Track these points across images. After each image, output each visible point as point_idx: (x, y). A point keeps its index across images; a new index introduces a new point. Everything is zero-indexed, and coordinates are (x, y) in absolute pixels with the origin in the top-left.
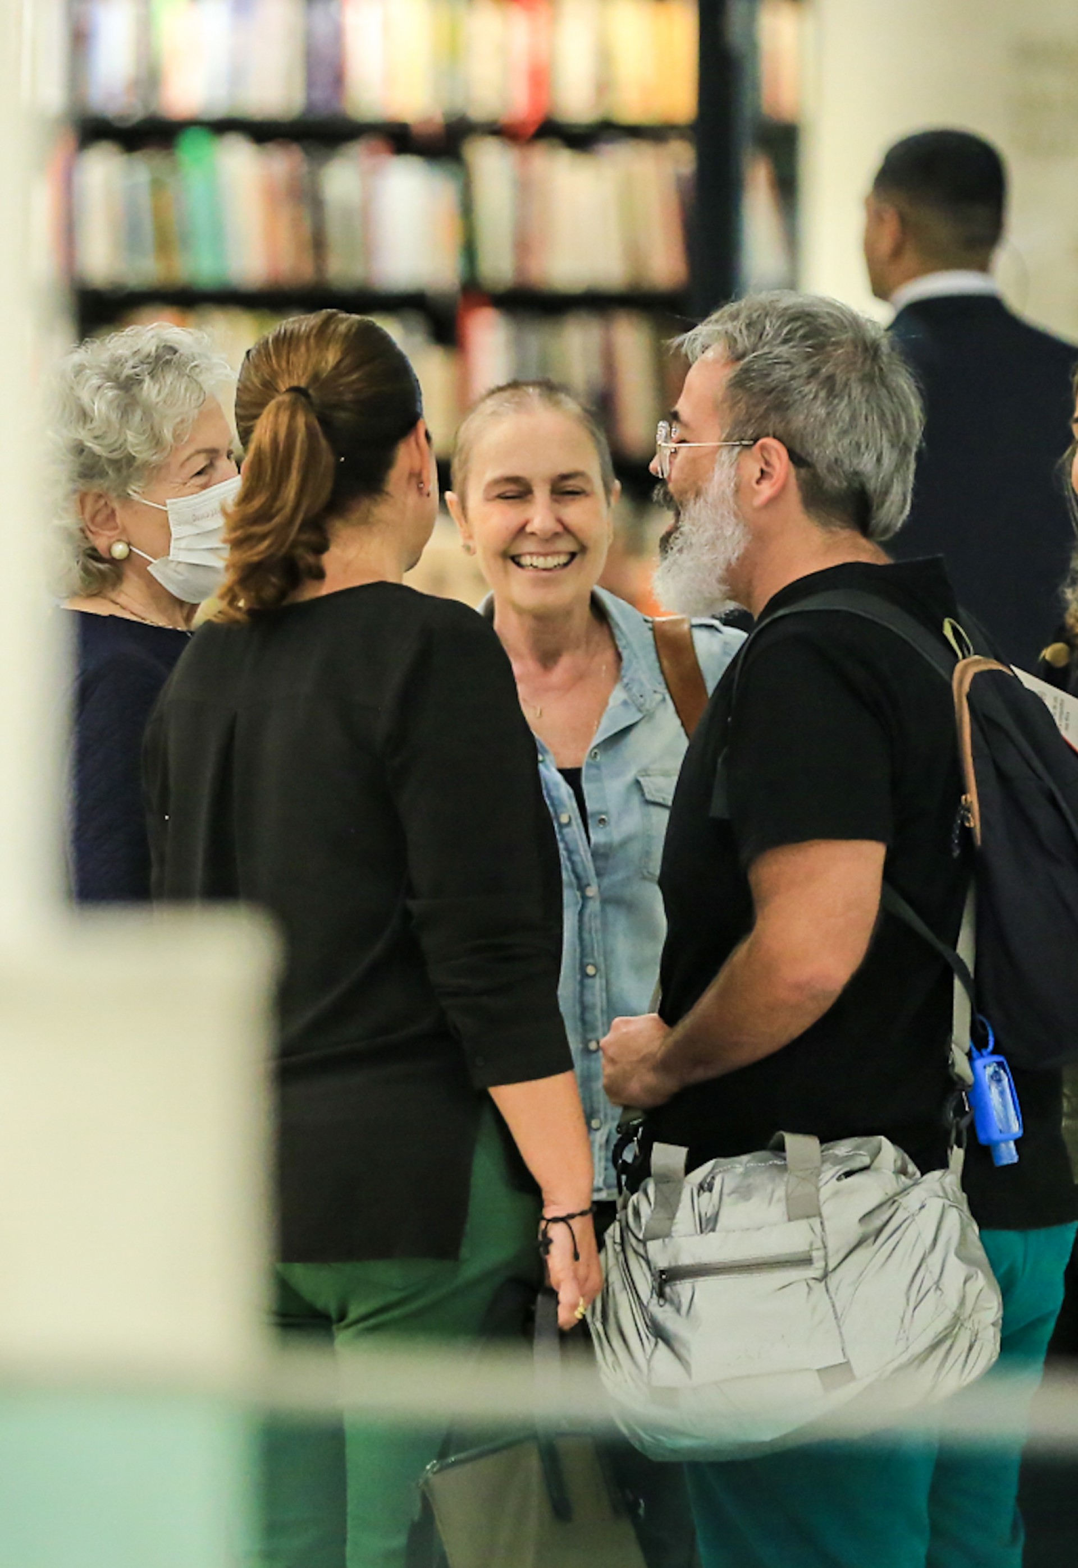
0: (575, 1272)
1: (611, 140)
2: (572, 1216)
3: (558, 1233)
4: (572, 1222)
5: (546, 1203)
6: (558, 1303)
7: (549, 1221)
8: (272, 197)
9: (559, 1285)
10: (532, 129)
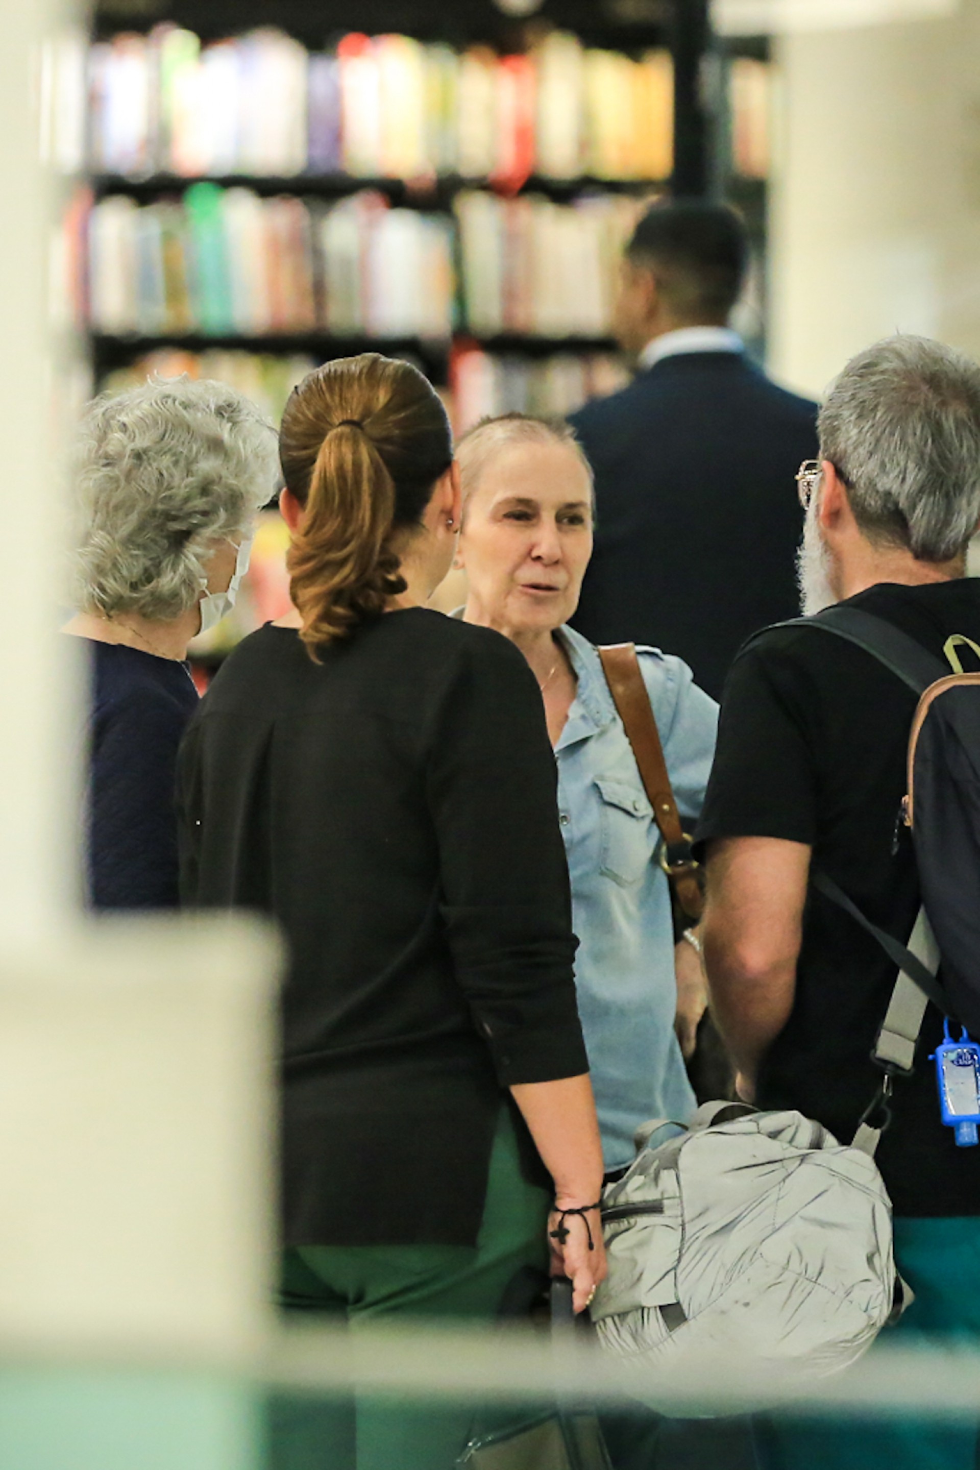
0: (589, 1260)
1: (593, 195)
2: (586, 1209)
3: (573, 1224)
4: (586, 1214)
5: (558, 1195)
6: (572, 1290)
7: (565, 1213)
8: (274, 248)
9: (574, 1273)
10: (518, 185)
